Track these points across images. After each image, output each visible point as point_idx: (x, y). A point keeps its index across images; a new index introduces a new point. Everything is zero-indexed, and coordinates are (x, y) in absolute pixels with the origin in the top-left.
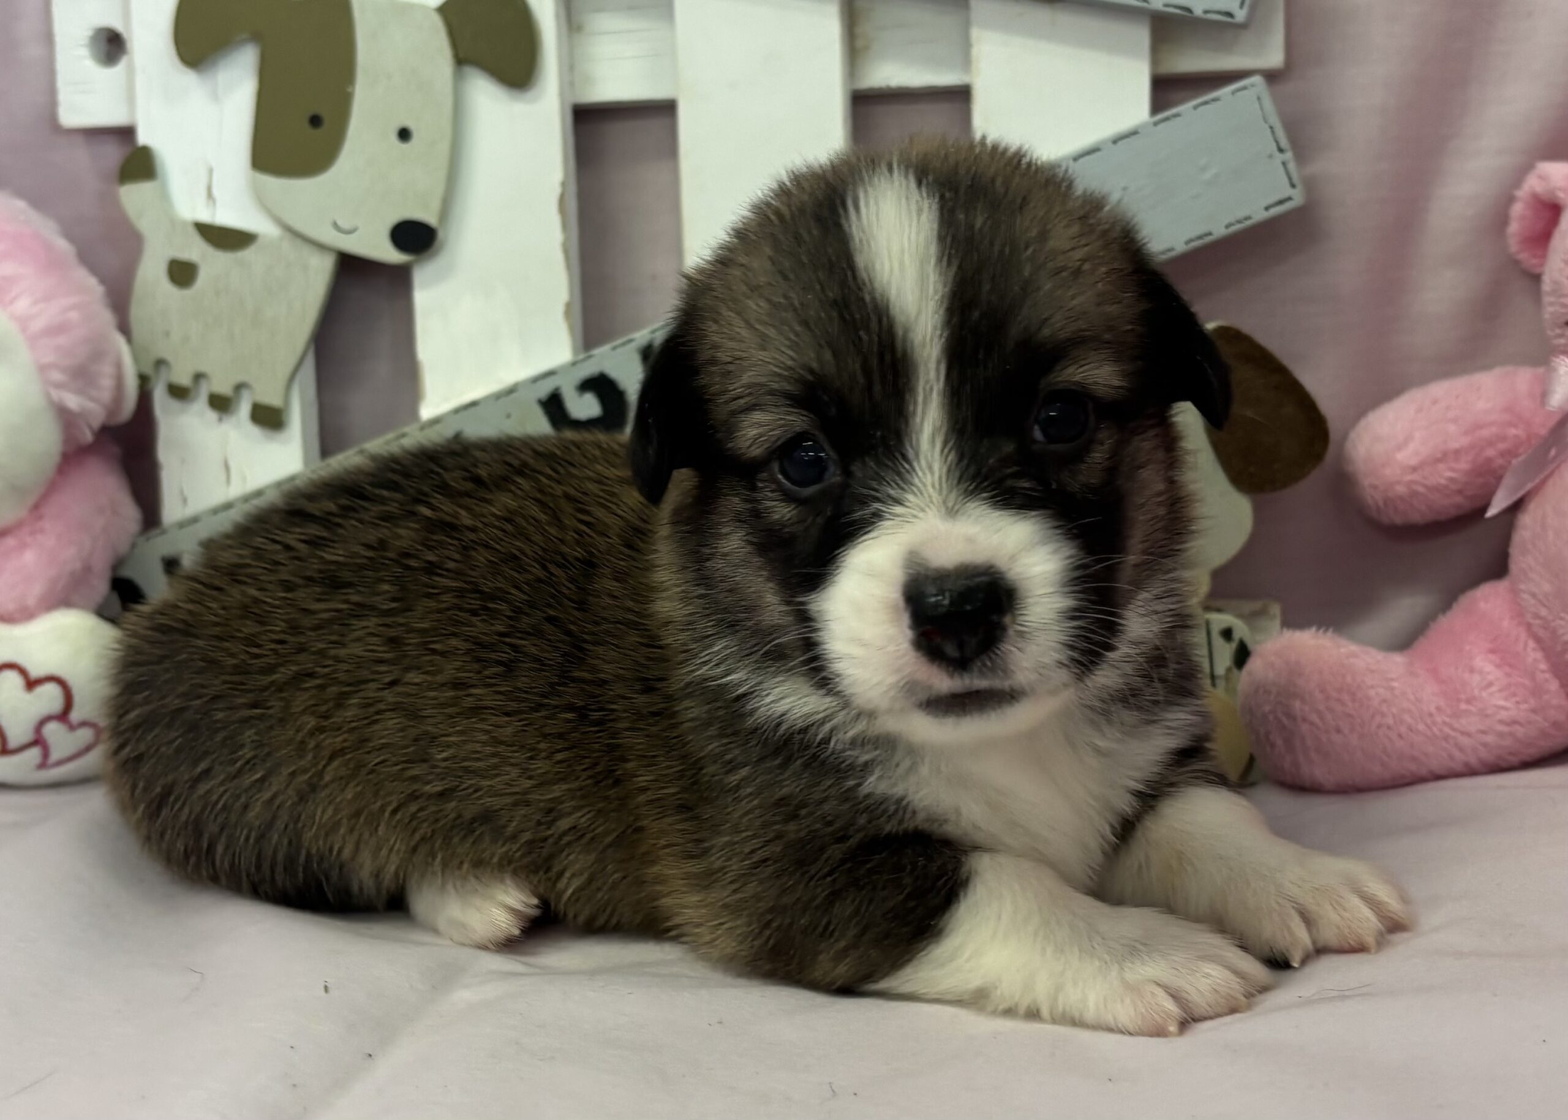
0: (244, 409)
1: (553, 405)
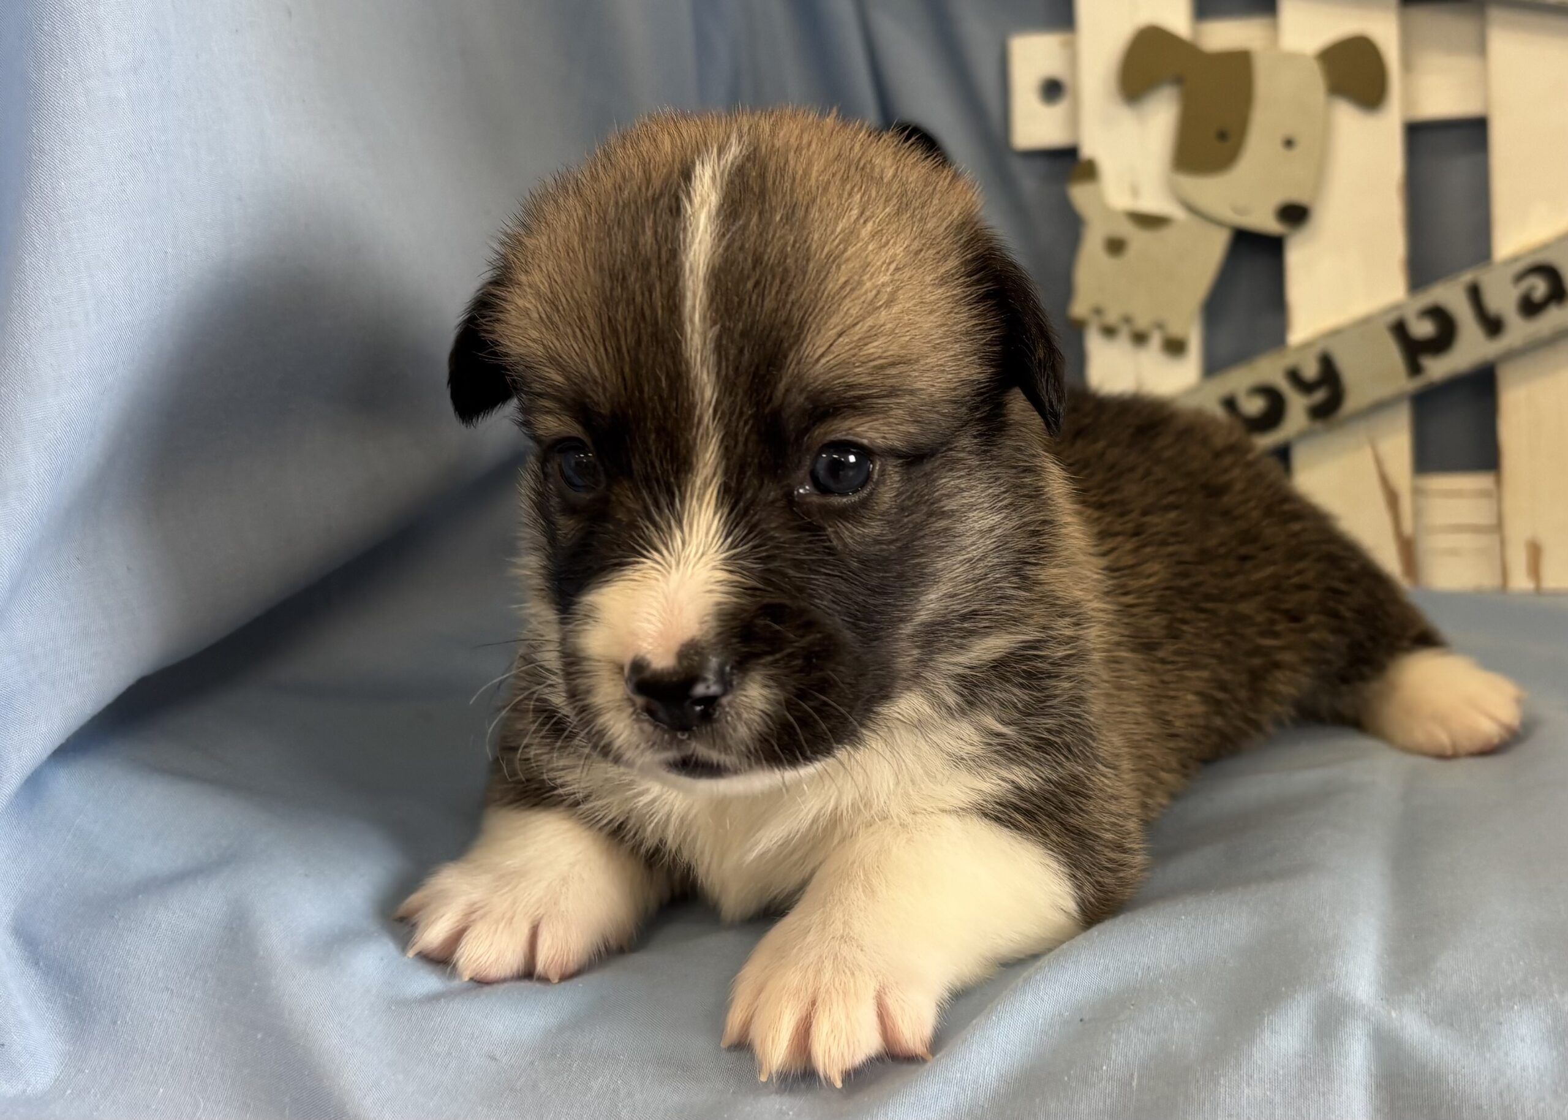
0: (1156, 341)
1: (1400, 329)
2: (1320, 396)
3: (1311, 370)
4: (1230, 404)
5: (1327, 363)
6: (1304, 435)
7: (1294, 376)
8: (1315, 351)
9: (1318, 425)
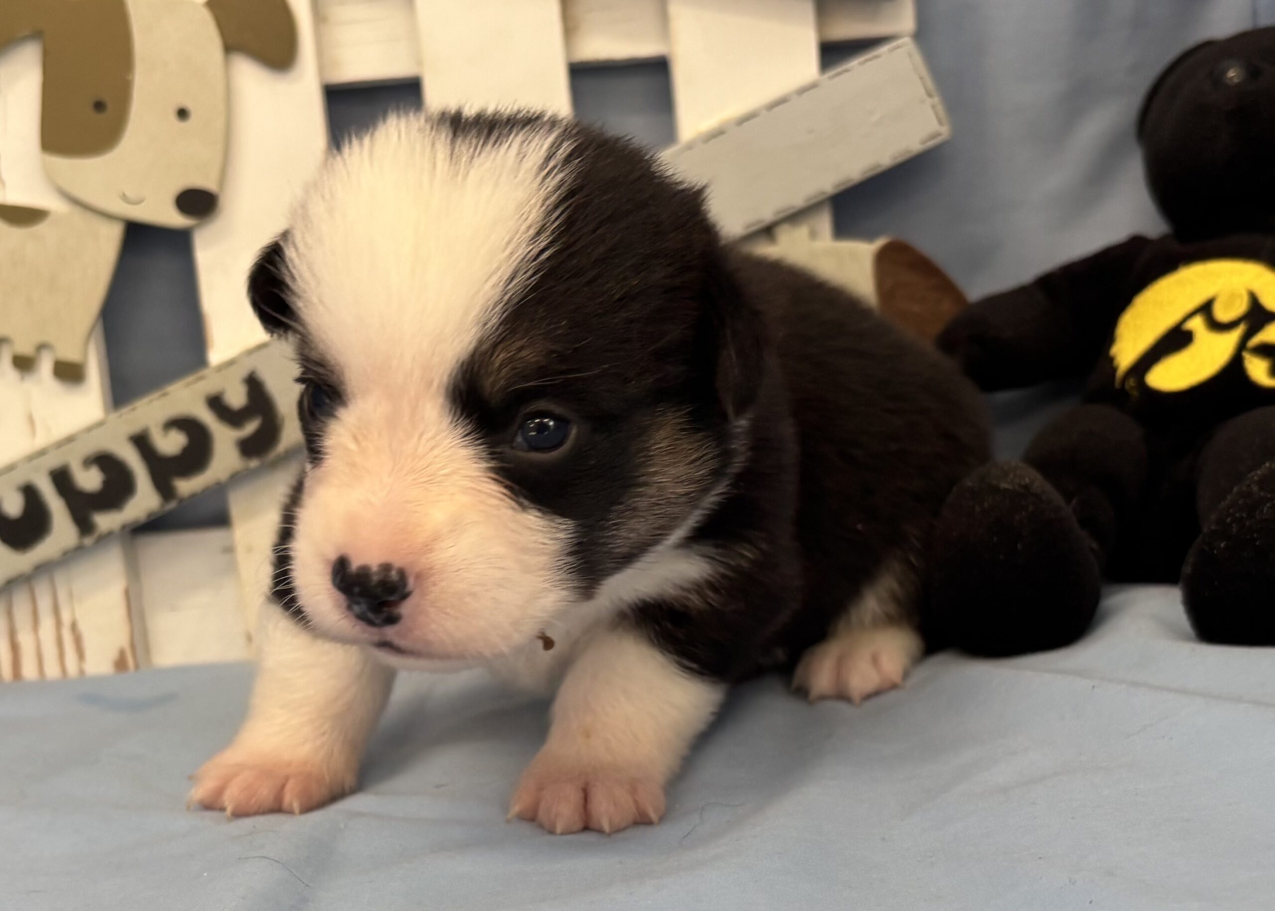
0: (46, 366)
2: (251, 427)
3: (237, 398)
4: (141, 442)
5: (254, 384)
6: (236, 479)
7: (216, 403)
8: (241, 372)
9: (254, 463)
